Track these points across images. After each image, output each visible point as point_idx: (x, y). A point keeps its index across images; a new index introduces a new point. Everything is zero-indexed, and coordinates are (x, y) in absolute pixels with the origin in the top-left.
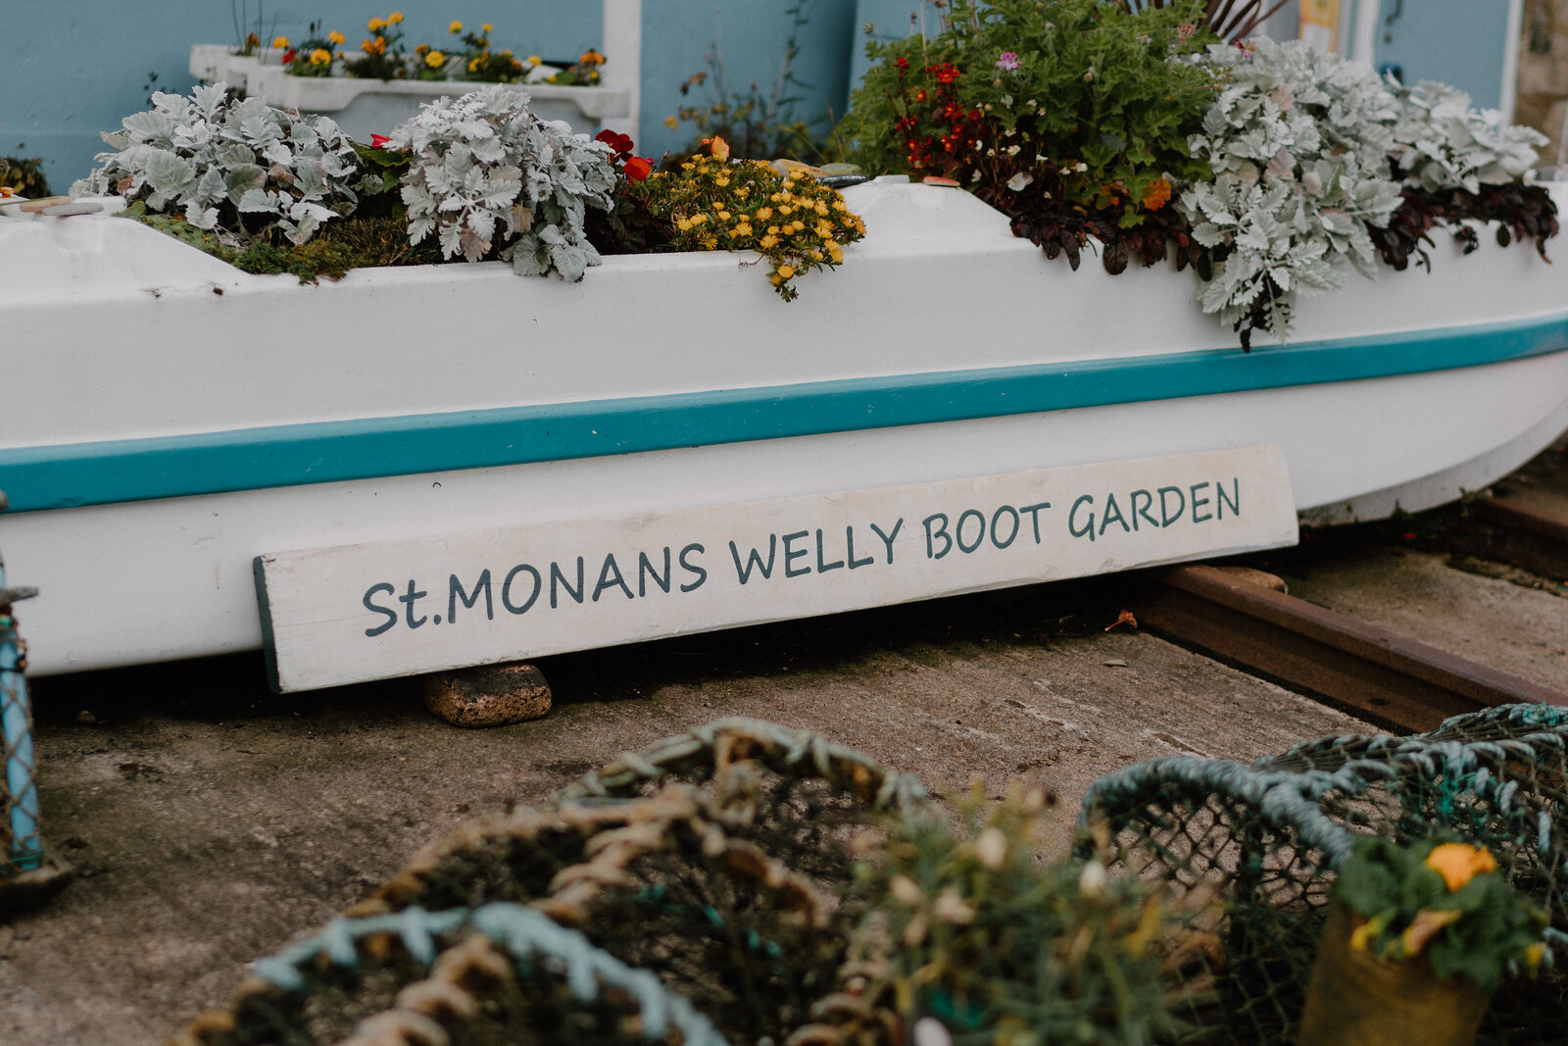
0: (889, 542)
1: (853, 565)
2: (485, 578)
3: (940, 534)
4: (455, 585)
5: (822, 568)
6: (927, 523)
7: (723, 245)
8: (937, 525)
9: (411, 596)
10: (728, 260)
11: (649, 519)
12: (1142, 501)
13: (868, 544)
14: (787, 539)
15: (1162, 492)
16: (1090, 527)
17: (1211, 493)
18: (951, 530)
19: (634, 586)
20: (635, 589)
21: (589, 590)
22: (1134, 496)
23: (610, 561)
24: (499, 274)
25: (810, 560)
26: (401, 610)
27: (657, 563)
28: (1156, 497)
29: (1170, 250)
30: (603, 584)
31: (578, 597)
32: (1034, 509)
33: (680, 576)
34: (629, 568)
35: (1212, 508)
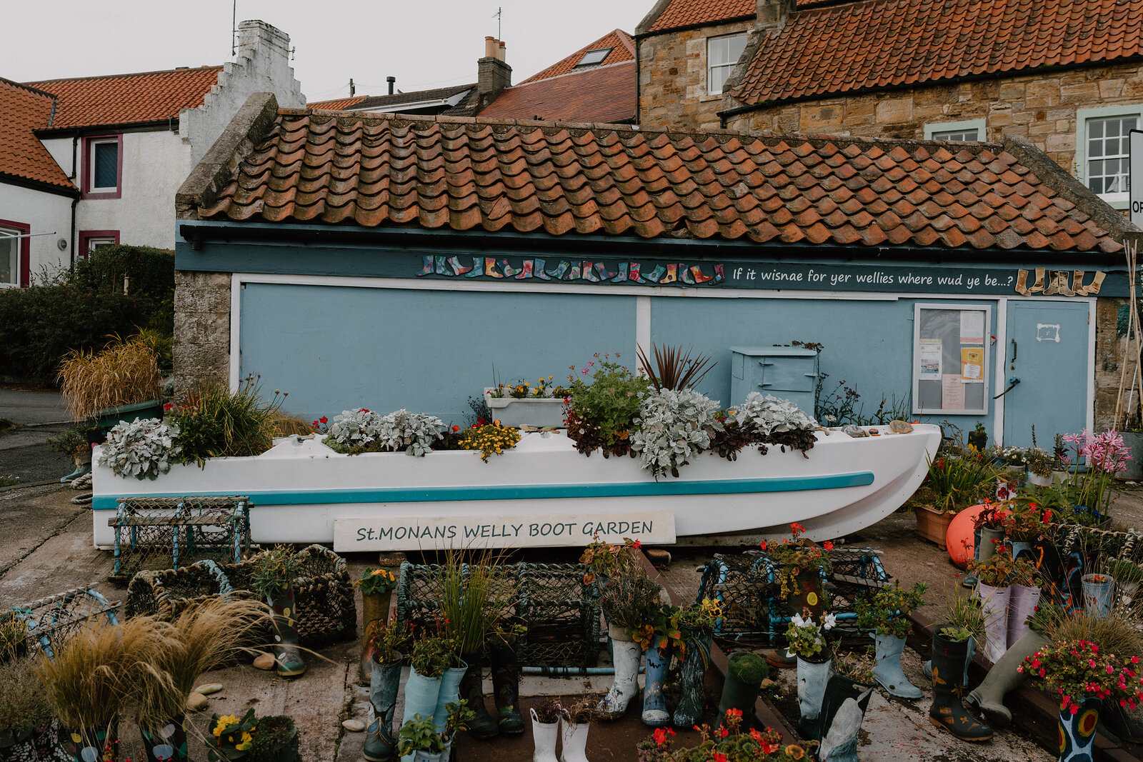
0: (517, 530)
1: (503, 535)
2: (391, 529)
3: (535, 529)
4: (382, 530)
5: (493, 536)
6: (531, 526)
7: (471, 448)
8: (534, 527)
9: (370, 532)
10: (472, 452)
11: (441, 519)
12: (612, 526)
13: (509, 530)
14: (483, 527)
15: (620, 523)
16: (591, 531)
17: (641, 525)
18: (539, 529)
19: (433, 535)
20: (433, 536)
21: (420, 534)
22: (609, 524)
23: (427, 528)
24: (402, 454)
25: (490, 533)
26: (367, 535)
27: (441, 530)
28: (618, 525)
29: (628, 453)
30: (424, 534)
31: (417, 536)
32: (570, 525)
33: (447, 534)
34: (433, 531)
35: (640, 529)
